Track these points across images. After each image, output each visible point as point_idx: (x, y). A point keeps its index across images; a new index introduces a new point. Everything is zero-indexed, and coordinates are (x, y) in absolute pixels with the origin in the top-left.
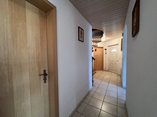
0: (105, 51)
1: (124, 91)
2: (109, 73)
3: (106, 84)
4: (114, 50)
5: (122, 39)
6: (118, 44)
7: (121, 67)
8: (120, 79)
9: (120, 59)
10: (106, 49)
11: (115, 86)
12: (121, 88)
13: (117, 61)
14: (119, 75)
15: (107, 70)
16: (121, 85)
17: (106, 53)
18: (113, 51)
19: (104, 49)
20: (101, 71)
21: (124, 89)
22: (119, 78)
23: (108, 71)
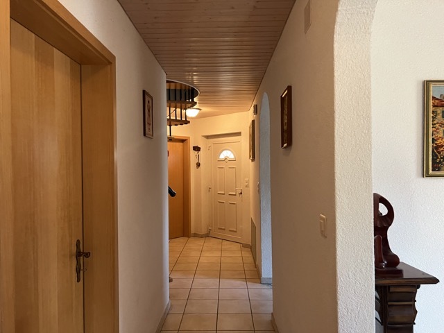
0: (193, 154)
1: (268, 292)
2: (212, 243)
3: (212, 282)
4: (227, 154)
5: (253, 121)
6: (239, 134)
7: (252, 216)
8: (251, 260)
9: (246, 187)
10: (197, 149)
11: (238, 283)
12: (258, 286)
13: (238, 194)
14: (245, 246)
15: (204, 231)
16: (256, 276)
17: (198, 165)
18: (222, 156)
19: (192, 148)
20: (182, 240)
21: (266, 286)
22: (247, 255)
23: (207, 236)
